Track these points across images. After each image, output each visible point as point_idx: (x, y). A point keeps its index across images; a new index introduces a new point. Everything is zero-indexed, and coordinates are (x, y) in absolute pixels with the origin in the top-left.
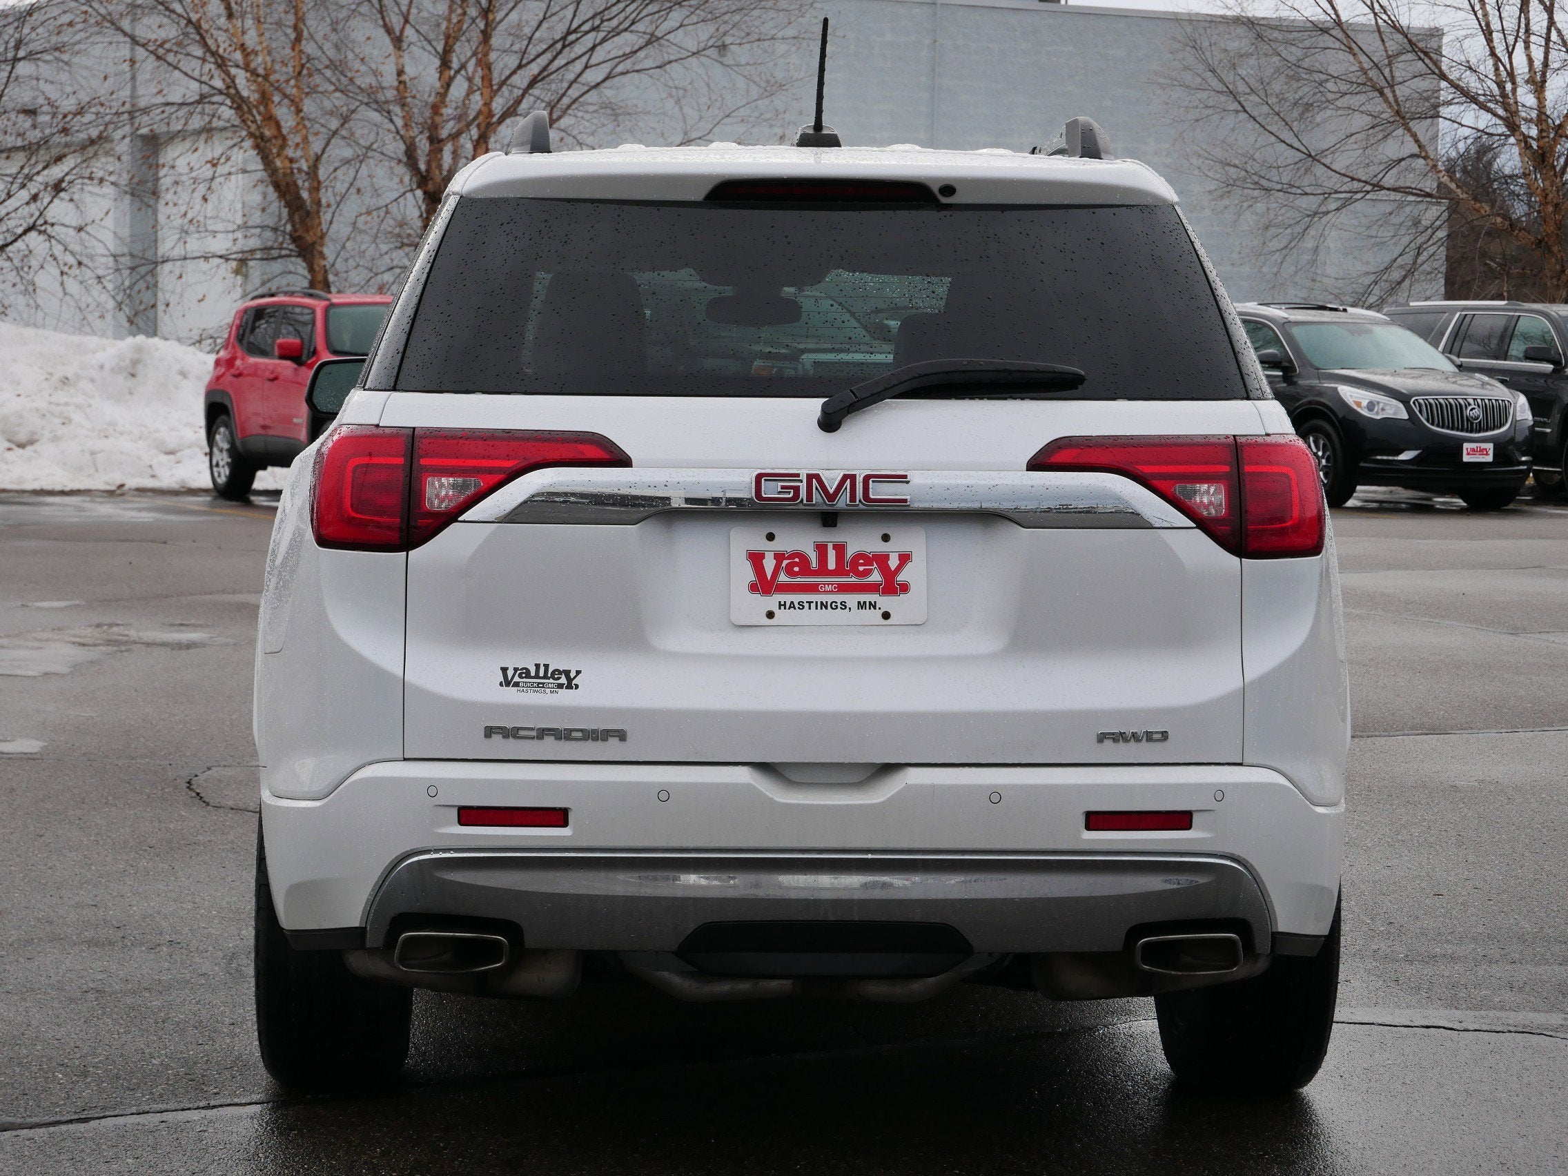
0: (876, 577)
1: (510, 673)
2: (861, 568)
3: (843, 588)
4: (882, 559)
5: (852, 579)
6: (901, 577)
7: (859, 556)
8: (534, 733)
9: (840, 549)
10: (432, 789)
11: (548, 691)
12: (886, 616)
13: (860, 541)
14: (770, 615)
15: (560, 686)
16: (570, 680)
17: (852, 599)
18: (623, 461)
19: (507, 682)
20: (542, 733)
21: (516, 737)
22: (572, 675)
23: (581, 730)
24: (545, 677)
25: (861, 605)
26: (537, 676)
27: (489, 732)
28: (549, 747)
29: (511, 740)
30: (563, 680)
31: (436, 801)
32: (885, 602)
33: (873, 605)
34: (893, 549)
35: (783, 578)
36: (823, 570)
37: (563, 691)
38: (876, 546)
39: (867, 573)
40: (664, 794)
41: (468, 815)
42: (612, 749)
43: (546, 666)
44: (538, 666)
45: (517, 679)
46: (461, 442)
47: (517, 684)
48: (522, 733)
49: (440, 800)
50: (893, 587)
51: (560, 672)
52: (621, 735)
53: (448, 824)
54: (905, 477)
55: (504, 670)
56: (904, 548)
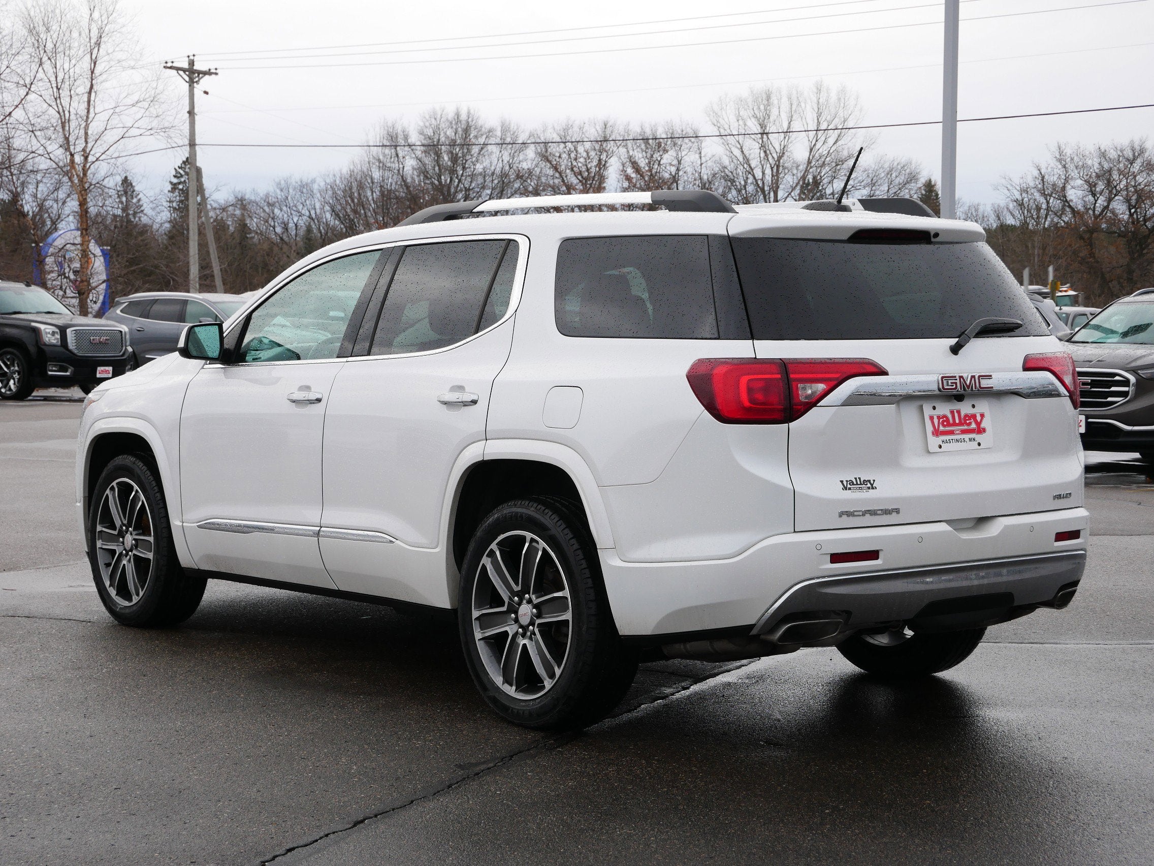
0: (973, 426)
1: (845, 483)
2: (968, 422)
3: (964, 432)
4: (974, 416)
5: (965, 427)
6: (982, 426)
7: (966, 416)
8: (861, 513)
9: (959, 412)
10: (819, 546)
11: (865, 491)
12: (979, 444)
13: (965, 408)
14: (940, 447)
15: (869, 488)
16: (872, 485)
17: (967, 437)
18: (883, 373)
19: (845, 488)
20: (864, 513)
21: (854, 516)
22: (872, 482)
23: (882, 510)
24: (861, 484)
25: (970, 440)
26: (857, 484)
27: (841, 514)
28: (868, 520)
29: (851, 518)
30: (869, 485)
31: (820, 552)
32: (978, 438)
33: (974, 439)
34: (977, 411)
35: (942, 428)
36: (954, 424)
37: (871, 491)
38: (971, 411)
39: (970, 424)
40: (921, 538)
41: (836, 558)
42: (893, 518)
43: (860, 478)
44: (856, 479)
45: (849, 486)
46: (812, 365)
47: (850, 489)
48: (856, 513)
49: (823, 551)
50: (980, 431)
51: (867, 481)
52: (897, 511)
53: (826, 563)
54: (991, 376)
55: (842, 482)
56: (981, 411)
